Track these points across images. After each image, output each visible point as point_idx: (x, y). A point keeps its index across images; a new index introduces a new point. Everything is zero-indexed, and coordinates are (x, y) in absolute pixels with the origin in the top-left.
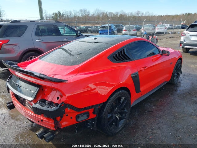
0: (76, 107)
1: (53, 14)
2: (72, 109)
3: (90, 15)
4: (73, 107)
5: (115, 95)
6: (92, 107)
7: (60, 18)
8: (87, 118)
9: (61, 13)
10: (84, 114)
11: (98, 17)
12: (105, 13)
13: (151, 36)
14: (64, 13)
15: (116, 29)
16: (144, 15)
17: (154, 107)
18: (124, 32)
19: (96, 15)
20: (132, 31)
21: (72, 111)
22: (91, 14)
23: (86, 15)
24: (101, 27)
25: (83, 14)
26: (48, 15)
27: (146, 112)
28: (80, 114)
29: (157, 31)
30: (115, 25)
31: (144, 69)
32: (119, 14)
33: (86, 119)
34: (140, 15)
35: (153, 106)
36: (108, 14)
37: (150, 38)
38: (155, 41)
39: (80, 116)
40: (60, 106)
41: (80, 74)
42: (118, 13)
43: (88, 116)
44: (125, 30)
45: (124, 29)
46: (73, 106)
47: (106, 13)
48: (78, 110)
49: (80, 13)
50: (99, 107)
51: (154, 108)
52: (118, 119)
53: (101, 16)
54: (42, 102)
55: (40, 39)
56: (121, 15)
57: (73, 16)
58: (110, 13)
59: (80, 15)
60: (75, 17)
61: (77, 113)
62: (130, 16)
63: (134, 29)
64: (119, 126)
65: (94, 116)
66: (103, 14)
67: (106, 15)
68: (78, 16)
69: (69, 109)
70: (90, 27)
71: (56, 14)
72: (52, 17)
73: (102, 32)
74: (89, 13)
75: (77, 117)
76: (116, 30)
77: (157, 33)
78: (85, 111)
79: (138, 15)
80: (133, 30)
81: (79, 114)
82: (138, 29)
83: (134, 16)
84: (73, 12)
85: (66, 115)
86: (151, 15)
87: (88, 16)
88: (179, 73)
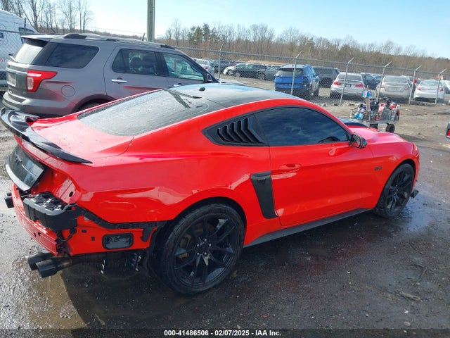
0: (100, 219)
1: (193, 29)
2: (93, 220)
3: (274, 40)
4: (94, 217)
5: (199, 211)
6: (138, 225)
7: (206, 39)
8: (127, 245)
9: (211, 29)
10: (122, 236)
11: (292, 47)
12: (309, 38)
13: (384, 104)
14: (217, 30)
15: (317, 77)
16: (401, 53)
17: (309, 259)
18: (334, 87)
19: (287, 40)
20: (353, 87)
21: (93, 224)
22: (276, 37)
23: (263, 38)
24: (280, 69)
25: (259, 36)
26: (181, 31)
27: (287, 264)
28: (112, 235)
29: (418, 93)
30: (315, 69)
31: (289, 168)
32: (341, 45)
33: (126, 248)
34: (392, 52)
35: (309, 256)
36: (314, 41)
37: (381, 108)
38: (393, 116)
39: (113, 239)
40: (67, 209)
41: (128, 154)
42: (338, 41)
43: (131, 242)
44: (337, 84)
45: (337, 80)
46: (96, 215)
47: (312, 39)
48: (106, 224)
49: (252, 32)
50: (156, 228)
51: (308, 261)
52: (207, 264)
53: (298, 44)
54: (43, 196)
55: (121, 79)
56: (346, 48)
57: (235, 39)
58: (320, 40)
59: (251, 38)
60: (239, 40)
61: (104, 232)
62: (367, 51)
63: (357, 84)
64: (207, 281)
65: (145, 245)
66: (304, 39)
67: (311, 44)
68: (247, 40)
69: (86, 219)
70: (265, 67)
71: (199, 30)
72: (190, 35)
73: (280, 81)
74: (272, 36)
75: (107, 240)
76: (316, 80)
77: (417, 99)
78: (122, 231)
79: (388, 51)
80: (357, 86)
81: (110, 233)
82: (372, 85)
83: (378, 54)
84: (236, 30)
85: (83, 231)
86: (419, 55)
87: (269, 41)
88: (406, 195)
